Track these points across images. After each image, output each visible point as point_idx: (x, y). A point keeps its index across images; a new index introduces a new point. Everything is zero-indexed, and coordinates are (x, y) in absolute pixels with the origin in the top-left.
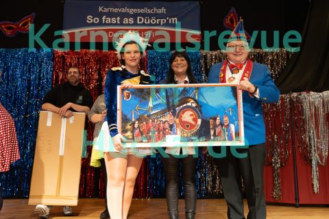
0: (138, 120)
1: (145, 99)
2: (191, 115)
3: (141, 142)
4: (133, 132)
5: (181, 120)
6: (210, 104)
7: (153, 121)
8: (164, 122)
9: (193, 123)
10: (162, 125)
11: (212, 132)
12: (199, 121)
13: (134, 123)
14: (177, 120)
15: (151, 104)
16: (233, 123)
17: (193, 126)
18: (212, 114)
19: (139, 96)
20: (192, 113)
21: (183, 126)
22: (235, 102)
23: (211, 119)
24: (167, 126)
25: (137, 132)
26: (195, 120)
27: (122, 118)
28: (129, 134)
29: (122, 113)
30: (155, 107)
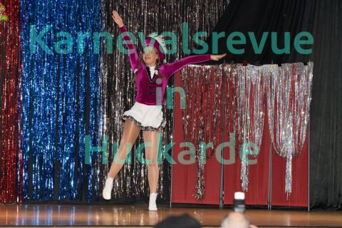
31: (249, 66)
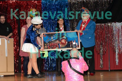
0: (48, 43)
1: (50, 37)
2: (64, 41)
3: (50, 49)
4: (47, 46)
5: (61, 42)
6: (70, 37)
7: (53, 43)
8: (56, 43)
9: (65, 43)
10: (56, 44)
11: (71, 46)
12: (67, 42)
13: (47, 43)
14: (60, 42)
15: (52, 38)
16: (77, 43)
17: (65, 44)
18: (71, 40)
19: (49, 36)
20: (64, 40)
21: (62, 44)
22: (77, 36)
23: (70, 41)
24: (57, 44)
25: (48, 46)
26: (66, 42)
27: (44, 42)
28: (46, 47)
29: (44, 41)
30: (53, 39)
31: (117, 23)
